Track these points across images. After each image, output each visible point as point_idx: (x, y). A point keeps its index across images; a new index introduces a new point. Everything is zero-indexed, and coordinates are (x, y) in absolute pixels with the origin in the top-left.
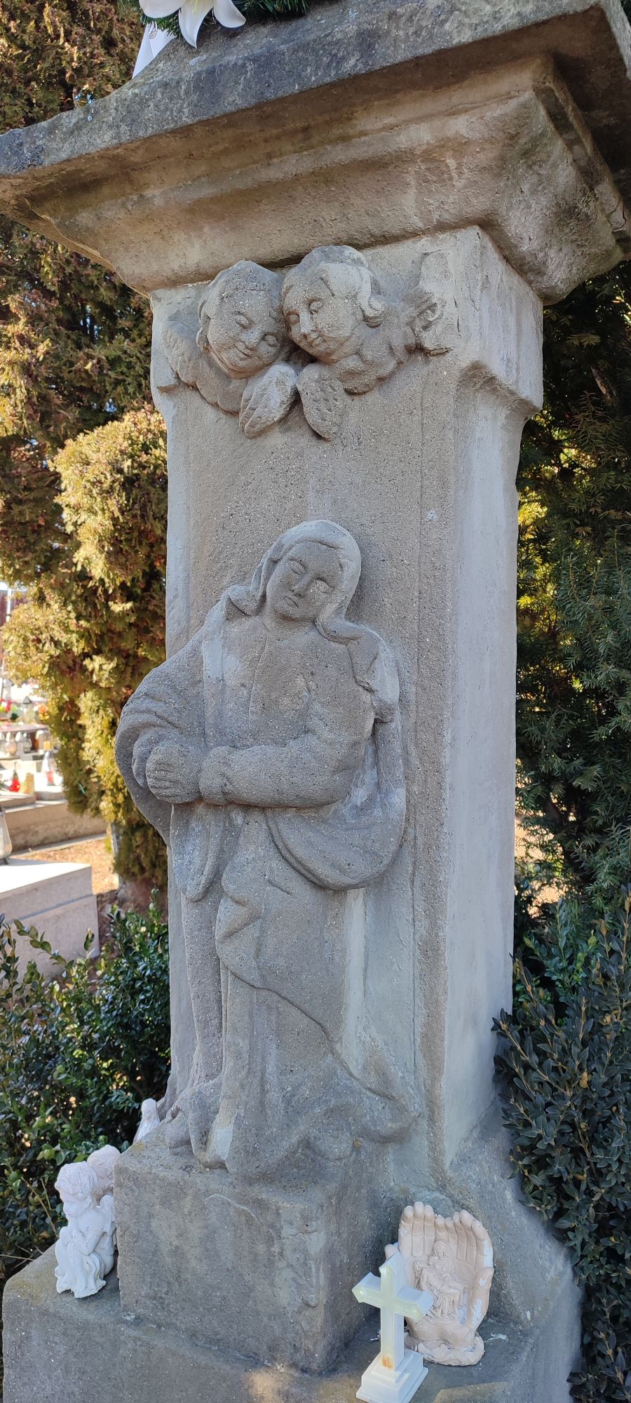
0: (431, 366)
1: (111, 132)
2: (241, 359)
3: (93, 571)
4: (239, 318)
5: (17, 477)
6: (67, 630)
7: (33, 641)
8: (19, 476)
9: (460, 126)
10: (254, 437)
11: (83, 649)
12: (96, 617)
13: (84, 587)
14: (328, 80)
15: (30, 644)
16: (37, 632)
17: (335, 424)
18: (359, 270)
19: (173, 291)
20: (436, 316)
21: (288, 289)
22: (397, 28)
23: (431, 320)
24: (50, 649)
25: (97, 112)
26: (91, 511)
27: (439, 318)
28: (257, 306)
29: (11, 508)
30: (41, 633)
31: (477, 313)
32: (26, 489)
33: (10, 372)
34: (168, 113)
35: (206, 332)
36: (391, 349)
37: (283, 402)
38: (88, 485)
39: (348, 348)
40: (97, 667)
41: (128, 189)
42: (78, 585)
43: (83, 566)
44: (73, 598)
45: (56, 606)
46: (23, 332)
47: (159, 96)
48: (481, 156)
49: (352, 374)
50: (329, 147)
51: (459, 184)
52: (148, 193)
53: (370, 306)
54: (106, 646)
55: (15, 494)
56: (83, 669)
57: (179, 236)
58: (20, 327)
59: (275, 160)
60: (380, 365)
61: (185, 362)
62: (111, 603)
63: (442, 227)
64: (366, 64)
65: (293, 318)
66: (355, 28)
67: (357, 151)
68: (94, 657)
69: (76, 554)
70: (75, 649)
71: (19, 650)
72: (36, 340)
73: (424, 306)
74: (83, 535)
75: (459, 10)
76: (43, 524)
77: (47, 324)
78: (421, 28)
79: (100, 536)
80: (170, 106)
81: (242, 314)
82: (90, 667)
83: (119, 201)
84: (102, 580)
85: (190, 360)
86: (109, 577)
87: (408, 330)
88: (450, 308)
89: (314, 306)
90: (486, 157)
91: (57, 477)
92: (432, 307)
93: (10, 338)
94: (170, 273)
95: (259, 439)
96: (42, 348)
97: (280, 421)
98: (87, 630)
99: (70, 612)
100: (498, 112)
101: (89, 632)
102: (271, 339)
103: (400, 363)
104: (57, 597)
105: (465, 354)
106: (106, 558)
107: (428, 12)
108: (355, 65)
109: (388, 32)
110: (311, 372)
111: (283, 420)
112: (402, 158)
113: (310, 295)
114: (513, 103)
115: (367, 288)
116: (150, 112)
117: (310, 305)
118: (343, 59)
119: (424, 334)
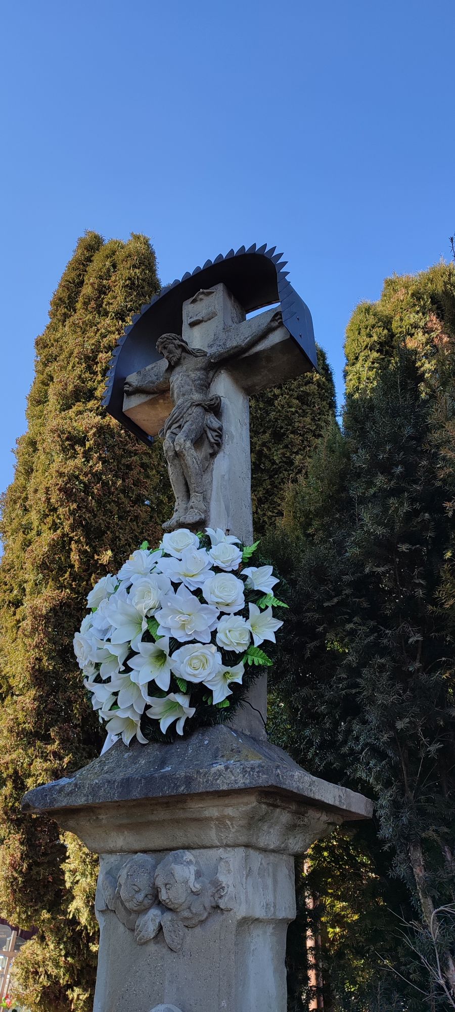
0: (224, 916)
1: (85, 798)
2: (135, 907)
3: (81, 919)
4: (135, 887)
5: (39, 846)
6: (57, 966)
7: (33, 973)
8: (40, 846)
9: (230, 811)
10: (141, 945)
11: (67, 981)
12: (79, 955)
13: (73, 930)
14: (173, 794)
15: (31, 976)
16: (36, 966)
17: (178, 944)
18: (189, 868)
19: (110, 855)
20: (225, 892)
21: (157, 876)
22: (200, 778)
23: (222, 894)
24: (43, 979)
25: (80, 788)
26: (83, 874)
27: (227, 893)
28: (142, 881)
29: (32, 869)
30: (39, 967)
31: (244, 891)
32: (45, 854)
33: (45, 776)
34: (109, 794)
35: (120, 891)
36: (205, 908)
37: (154, 930)
38: (84, 856)
39: (185, 906)
40: (75, 997)
41: (92, 814)
42: (69, 929)
43: (73, 915)
44: (65, 939)
45: (52, 946)
46: (56, 750)
47: (106, 786)
48: (240, 822)
49: (187, 919)
50: (177, 811)
51: (233, 830)
52: (100, 817)
53: (194, 886)
54: (84, 979)
55: (36, 858)
56: (66, 997)
57: (114, 834)
58: (54, 747)
59: (155, 812)
60: (200, 915)
61: (111, 899)
62: (90, 944)
63: (227, 846)
64: (188, 790)
65: (159, 890)
66: (184, 774)
67: (188, 815)
68: (75, 988)
69: (70, 906)
70: (61, 981)
71: (21, 980)
72: (63, 754)
73: (218, 887)
74: (76, 891)
75: (222, 776)
76: (51, 881)
77: (72, 744)
78: (209, 780)
79: (87, 894)
80: (110, 791)
81: (136, 886)
82: (70, 997)
83: (88, 818)
84: (85, 927)
85: (113, 899)
86: (90, 925)
87: (212, 898)
88: (231, 889)
89: (168, 886)
90: (243, 822)
91: (64, 848)
92: (223, 888)
93: (48, 754)
94: (109, 849)
95: (143, 946)
96: (66, 760)
97: (153, 938)
98: (71, 965)
99: (61, 950)
100: (244, 809)
101: (73, 967)
102: (149, 897)
103: (209, 913)
104: (53, 939)
105: (241, 911)
106: (90, 911)
107: (211, 774)
108: (183, 790)
109: (197, 778)
110: (168, 916)
111: (156, 937)
112: (209, 819)
113: (166, 882)
114: (250, 806)
115: (193, 877)
116: (101, 792)
117: (166, 885)
118: (179, 786)
119: (220, 901)
